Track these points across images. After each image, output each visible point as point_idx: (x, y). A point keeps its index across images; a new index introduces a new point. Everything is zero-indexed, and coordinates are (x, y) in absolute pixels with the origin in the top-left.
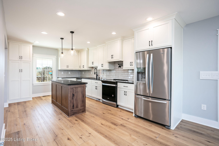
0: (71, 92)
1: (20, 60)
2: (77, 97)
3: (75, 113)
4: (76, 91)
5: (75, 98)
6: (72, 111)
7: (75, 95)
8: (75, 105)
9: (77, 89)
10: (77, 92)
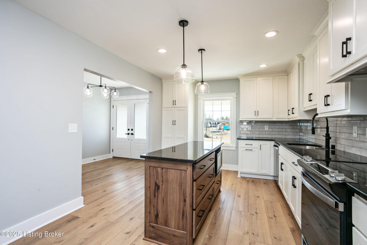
0: (152, 177)
1: (173, 106)
2: (166, 193)
3: (161, 237)
4: (164, 177)
5: (161, 195)
6: (153, 227)
7: (163, 188)
8: (160, 215)
9: (167, 172)
10: (167, 180)
